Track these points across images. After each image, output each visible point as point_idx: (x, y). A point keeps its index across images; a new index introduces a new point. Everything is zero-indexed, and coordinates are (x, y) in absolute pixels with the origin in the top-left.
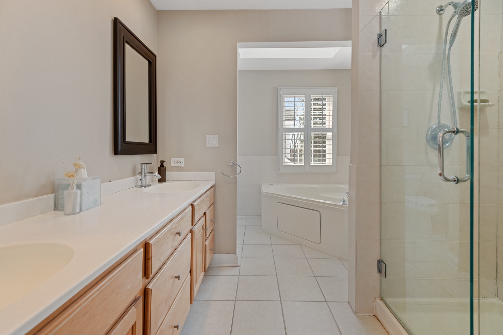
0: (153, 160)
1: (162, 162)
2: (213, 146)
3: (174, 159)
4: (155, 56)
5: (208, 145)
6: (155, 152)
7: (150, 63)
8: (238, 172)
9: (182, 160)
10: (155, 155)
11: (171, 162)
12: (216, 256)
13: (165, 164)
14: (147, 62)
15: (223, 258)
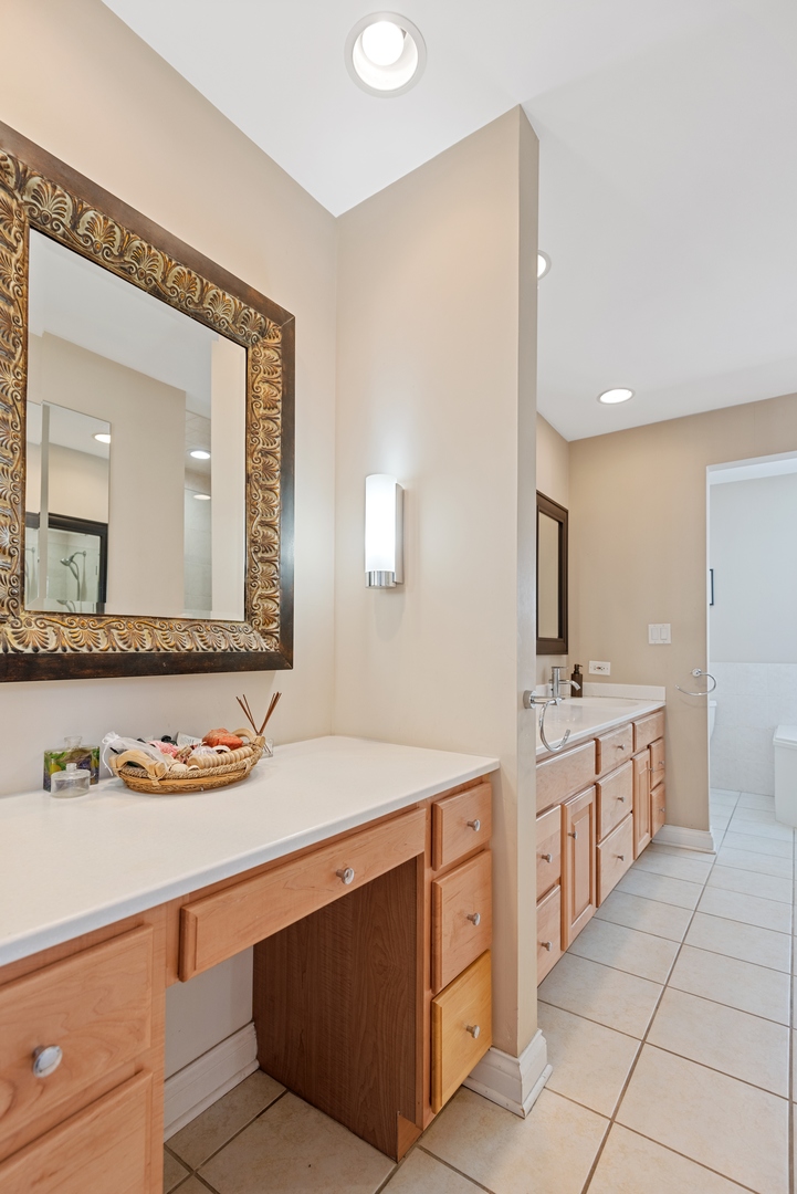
0: (564, 663)
1: (577, 667)
2: (661, 642)
3: (593, 664)
4: (567, 512)
5: (651, 642)
6: (566, 652)
7: (561, 524)
8: (710, 687)
9: (607, 665)
10: (565, 656)
11: (590, 669)
12: (669, 829)
13: (581, 671)
14: (557, 524)
15: (684, 834)
